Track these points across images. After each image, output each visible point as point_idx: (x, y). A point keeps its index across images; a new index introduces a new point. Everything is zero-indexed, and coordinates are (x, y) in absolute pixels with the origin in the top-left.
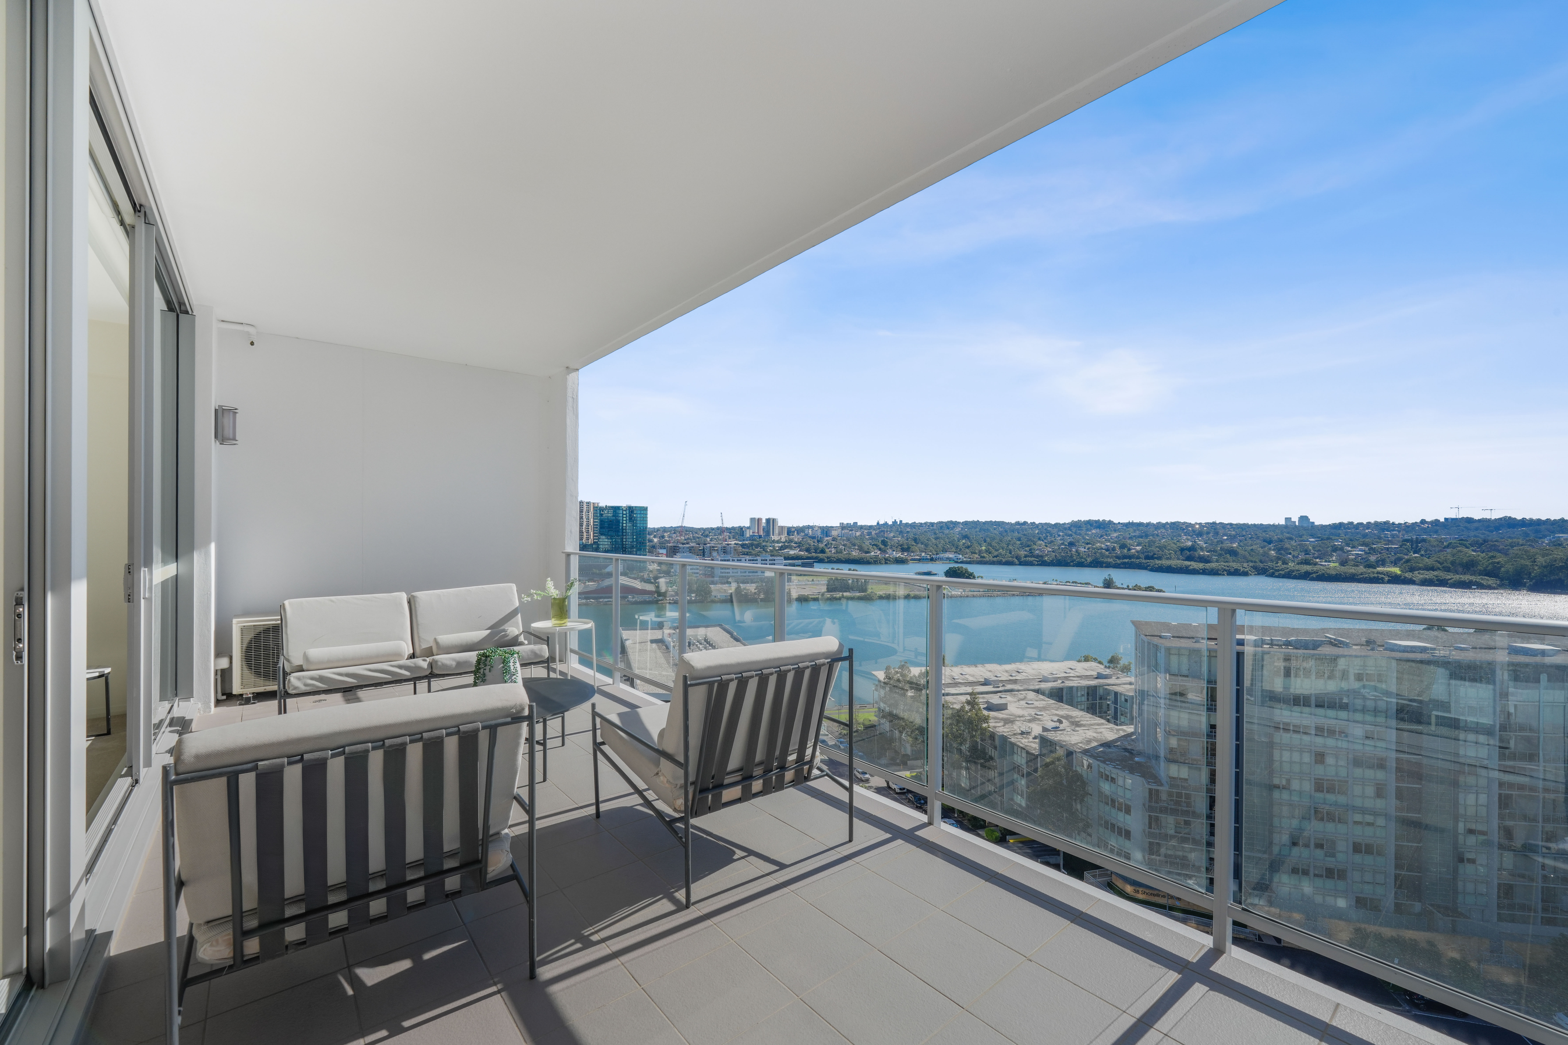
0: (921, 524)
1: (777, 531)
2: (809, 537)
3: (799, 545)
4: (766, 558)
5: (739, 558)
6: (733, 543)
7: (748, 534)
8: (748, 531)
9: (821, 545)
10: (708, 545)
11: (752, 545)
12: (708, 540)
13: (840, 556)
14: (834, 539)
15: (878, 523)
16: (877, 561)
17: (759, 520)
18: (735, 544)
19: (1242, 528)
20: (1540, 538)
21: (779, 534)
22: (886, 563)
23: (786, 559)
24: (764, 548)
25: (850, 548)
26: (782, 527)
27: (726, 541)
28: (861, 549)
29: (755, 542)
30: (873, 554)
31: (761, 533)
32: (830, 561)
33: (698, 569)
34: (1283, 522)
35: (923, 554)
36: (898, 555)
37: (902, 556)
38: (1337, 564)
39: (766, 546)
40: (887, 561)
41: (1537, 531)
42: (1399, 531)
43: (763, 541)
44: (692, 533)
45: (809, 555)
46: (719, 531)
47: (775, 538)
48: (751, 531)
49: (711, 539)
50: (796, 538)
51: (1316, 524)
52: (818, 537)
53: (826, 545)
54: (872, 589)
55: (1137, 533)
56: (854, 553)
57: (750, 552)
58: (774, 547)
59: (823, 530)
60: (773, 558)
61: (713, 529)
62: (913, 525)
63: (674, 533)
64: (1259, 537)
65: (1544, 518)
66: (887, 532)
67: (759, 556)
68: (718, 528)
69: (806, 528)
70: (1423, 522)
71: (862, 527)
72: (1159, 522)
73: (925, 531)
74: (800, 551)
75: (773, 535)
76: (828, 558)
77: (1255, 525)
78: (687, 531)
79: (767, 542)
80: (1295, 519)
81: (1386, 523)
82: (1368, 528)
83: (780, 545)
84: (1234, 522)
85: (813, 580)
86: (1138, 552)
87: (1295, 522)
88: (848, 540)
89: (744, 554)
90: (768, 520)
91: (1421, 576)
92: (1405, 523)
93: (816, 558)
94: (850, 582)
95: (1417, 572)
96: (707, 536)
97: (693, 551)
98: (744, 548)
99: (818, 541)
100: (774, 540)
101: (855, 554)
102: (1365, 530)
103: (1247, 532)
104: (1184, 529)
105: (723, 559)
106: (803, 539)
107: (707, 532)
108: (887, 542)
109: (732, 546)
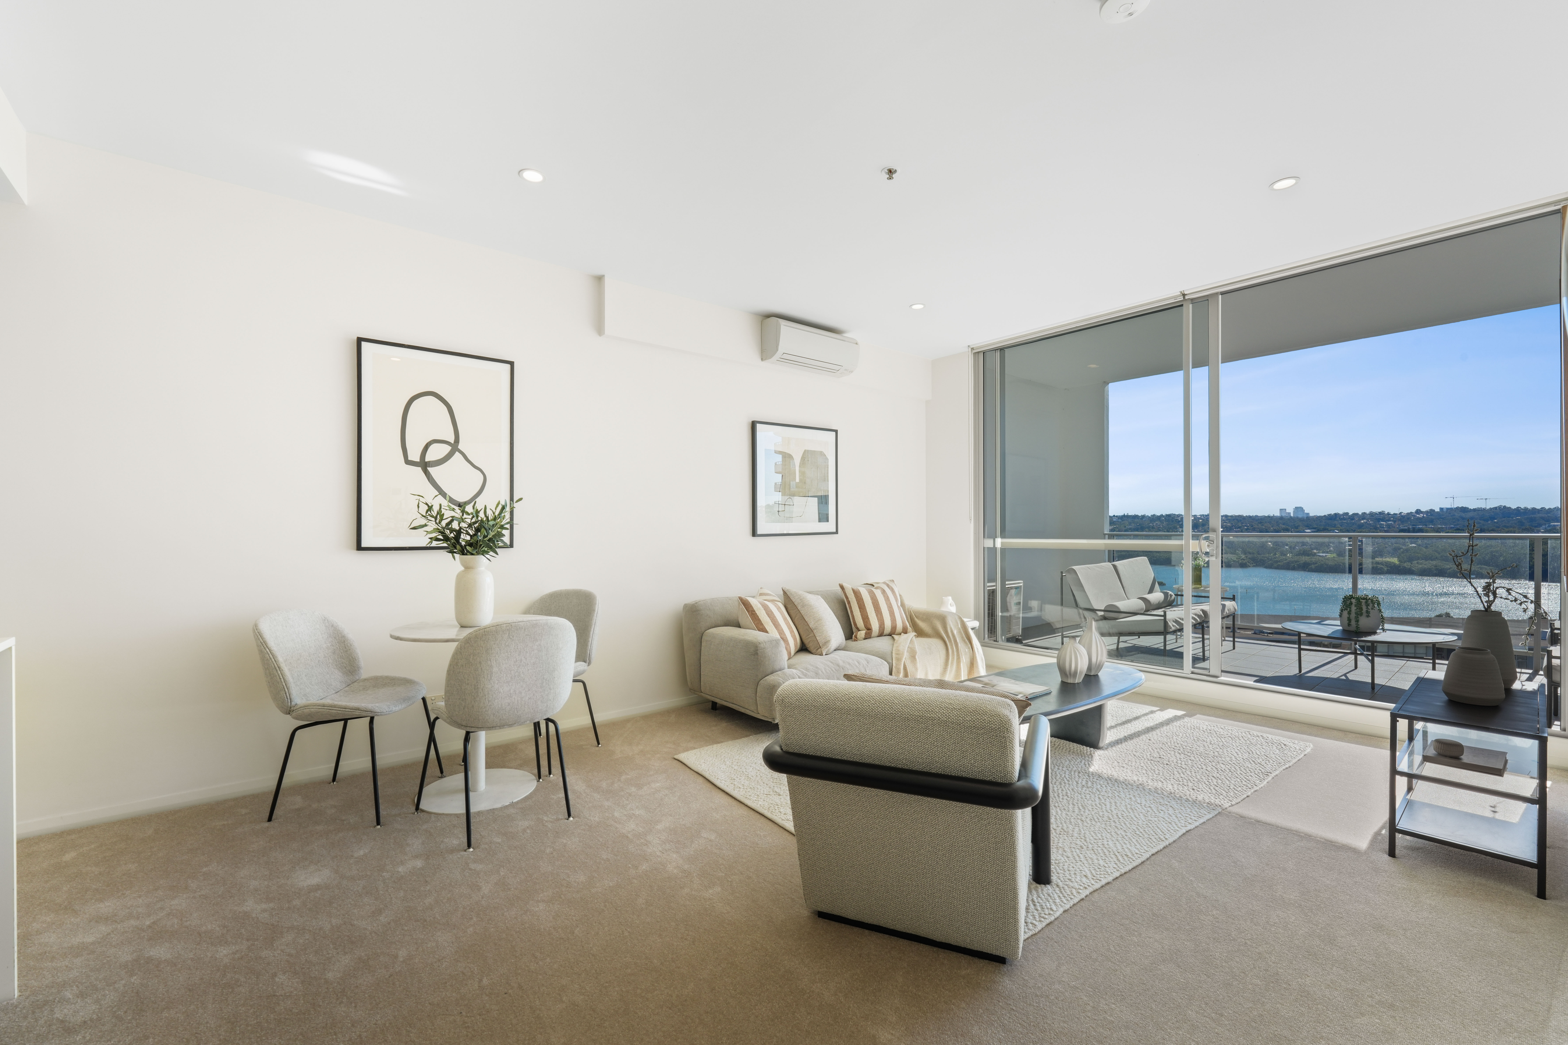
19: (1237, 520)
20: (1536, 527)
34: (1277, 514)
38: (1334, 555)
41: (1532, 520)
42: (1395, 522)
51: (1311, 515)
55: (1133, 526)
64: (1255, 528)
65: (1538, 507)
70: (1418, 511)
72: (1154, 515)
77: (1250, 517)
80: (1290, 510)
81: (1381, 513)
82: (1363, 519)
84: (1229, 514)
87: (1289, 513)
91: (1420, 567)
92: (1401, 513)
95: (1415, 563)
102: (1360, 520)
103: (1242, 523)
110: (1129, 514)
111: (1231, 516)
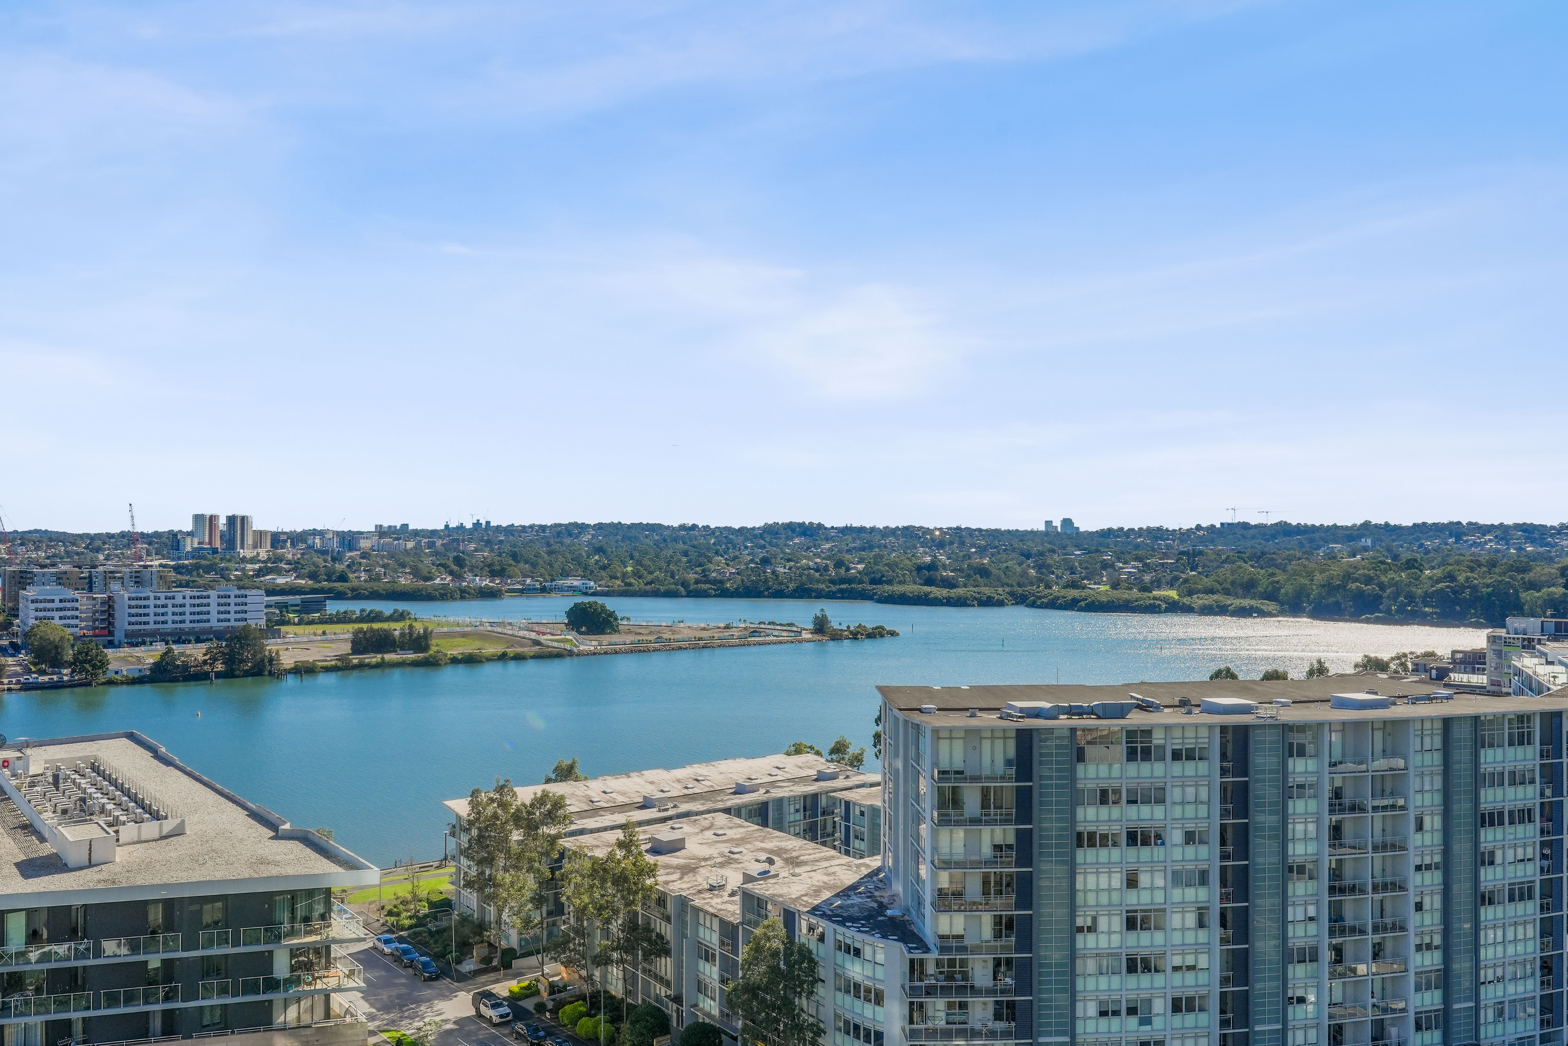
0: (524, 527)
1: (249, 540)
2: (316, 551)
3: (296, 567)
4: (228, 593)
5: (170, 594)
6: (157, 563)
7: (189, 545)
8: (188, 540)
9: (339, 567)
10: (101, 569)
11: (197, 567)
12: (101, 557)
13: (376, 586)
14: (364, 555)
15: (447, 526)
16: (446, 595)
17: (213, 519)
18: (161, 565)
19: (993, 536)
20: (1316, 549)
21: (255, 547)
22: (462, 598)
23: (269, 593)
24: (223, 574)
25: (396, 571)
26: (261, 532)
27: (140, 559)
28: (416, 573)
29: (204, 562)
30: (438, 581)
31: (217, 544)
32: (357, 595)
33: (77, 617)
34: (1042, 528)
35: (528, 581)
36: (484, 583)
37: (491, 584)
38: (1107, 587)
39: (227, 569)
40: (464, 594)
41: (1312, 541)
42: (1174, 541)
43: (222, 559)
44: (64, 545)
45: (317, 586)
46: (125, 541)
47: (247, 553)
48: (196, 540)
49: (108, 555)
50: (288, 552)
51: (1081, 530)
52: (333, 551)
53: (349, 566)
54: (437, 645)
55: (857, 544)
56: (403, 581)
57: (193, 581)
58: (243, 570)
59: (344, 538)
60: (243, 592)
61: (110, 536)
62: (510, 530)
63: (22, 544)
64: (1014, 548)
65: (1318, 524)
66: (463, 541)
67: (212, 588)
68: (123, 535)
69: (310, 535)
70: (1199, 527)
71: (416, 533)
72: (887, 527)
73: (531, 541)
74: (297, 577)
75: (242, 547)
76: (353, 590)
77: (1009, 532)
78: (51, 540)
79: (230, 561)
80: (1057, 523)
81: (1159, 529)
82: (1140, 537)
83: (257, 566)
84: (984, 528)
85: (324, 633)
86: (859, 572)
87: (1056, 527)
88: (392, 556)
89: (181, 586)
90: (231, 520)
91: (1201, 602)
92: (1180, 529)
93: (330, 590)
94: (397, 633)
95: (1195, 596)
96: (98, 550)
97: (64, 581)
98: (180, 573)
99: (334, 559)
100: (244, 557)
101: (405, 581)
102: (1136, 538)
103: (999, 541)
104: (920, 538)
105: (134, 595)
106: (303, 554)
107: (98, 543)
108: (464, 560)
109: (154, 569)
110: (854, 525)
111: (986, 530)
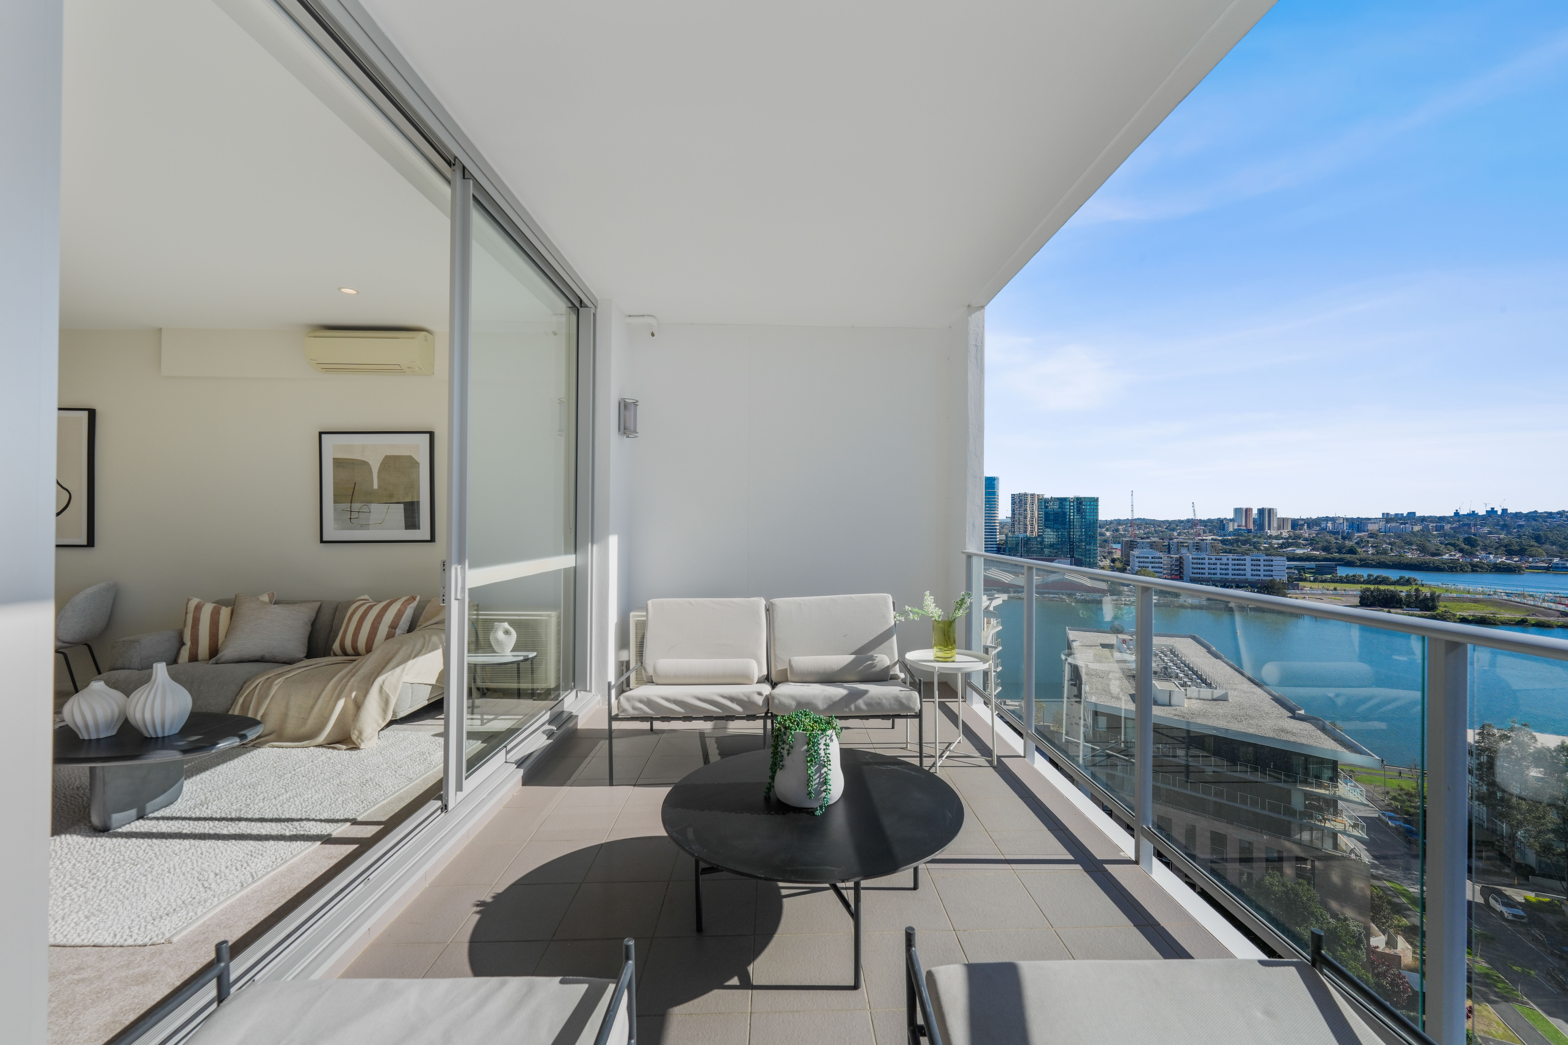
0: (1551, 513)
1: (1275, 524)
2: (1328, 532)
3: (1311, 542)
4: (1259, 558)
5: (1218, 557)
6: (1210, 538)
7: (1231, 528)
8: (1231, 524)
9: (1349, 543)
10: (1175, 540)
11: (1237, 541)
12: (1175, 534)
13: (1383, 558)
14: (1372, 535)
15: (1457, 514)
16: (1456, 568)
17: (1248, 511)
18: (1212, 539)
21: (1279, 528)
22: (1473, 571)
23: (1289, 559)
24: (1256, 546)
25: (1402, 548)
26: (1283, 519)
27: (1199, 535)
28: (1423, 549)
29: (1241, 538)
30: (1446, 556)
31: (1251, 526)
32: (1365, 564)
33: (1161, 568)
35: (1556, 560)
36: (1500, 560)
37: (1508, 561)
39: (1258, 542)
40: (1475, 569)
43: (1254, 536)
44: (1154, 527)
45: (1329, 556)
46: (1190, 524)
47: (1274, 532)
48: (1236, 524)
49: (1180, 533)
50: (1306, 533)
52: (1343, 532)
53: (1357, 543)
54: (1445, 606)
56: (1409, 555)
57: (1234, 550)
58: (1270, 544)
59: (1353, 523)
60: (1269, 558)
61: (1181, 522)
62: (1533, 516)
63: (1131, 526)
66: (1475, 525)
67: (1247, 554)
68: (1188, 521)
69: (1323, 520)
71: (1423, 519)
73: (1559, 525)
74: (1312, 550)
75: (1269, 529)
76: (1361, 560)
78: (1146, 524)
79: (1260, 537)
83: (1281, 541)
85: (1335, 589)
88: (1398, 536)
89: (1225, 552)
90: (1261, 511)
93: (1341, 560)
94: (1403, 594)
96: (1173, 530)
97: (1155, 547)
98: (1225, 545)
99: (1344, 538)
100: (1271, 535)
101: (1411, 555)
105: (1195, 557)
106: (1316, 534)
107: (1173, 526)
108: (1476, 540)
109: (1208, 542)
